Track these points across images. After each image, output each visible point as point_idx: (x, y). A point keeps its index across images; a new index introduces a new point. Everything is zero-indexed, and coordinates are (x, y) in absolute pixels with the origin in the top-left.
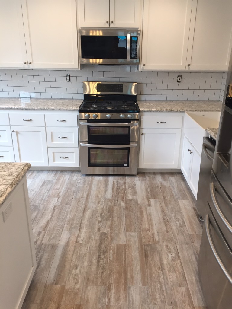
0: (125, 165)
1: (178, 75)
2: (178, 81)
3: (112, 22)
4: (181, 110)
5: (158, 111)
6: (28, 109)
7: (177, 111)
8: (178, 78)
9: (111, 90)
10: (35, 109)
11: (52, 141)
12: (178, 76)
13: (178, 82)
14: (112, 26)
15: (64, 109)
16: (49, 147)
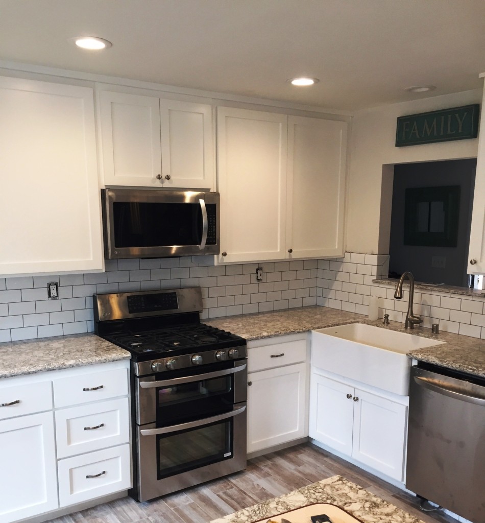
0: (226, 455)
1: (257, 267)
2: (259, 278)
3: (168, 178)
4: (304, 329)
5: (271, 335)
6: (12, 376)
7: (299, 330)
8: (257, 273)
9: (156, 306)
10: (29, 373)
11: (69, 442)
12: (257, 270)
13: (258, 280)
14: (167, 184)
15: (100, 361)
16: (59, 460)
